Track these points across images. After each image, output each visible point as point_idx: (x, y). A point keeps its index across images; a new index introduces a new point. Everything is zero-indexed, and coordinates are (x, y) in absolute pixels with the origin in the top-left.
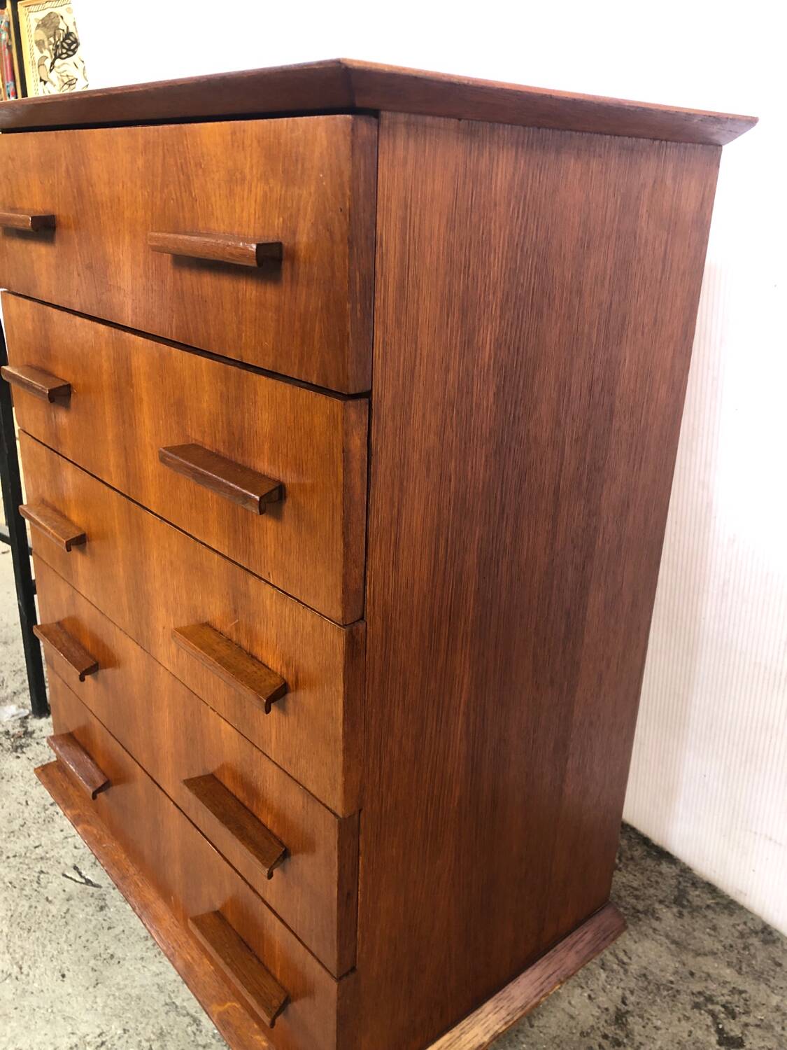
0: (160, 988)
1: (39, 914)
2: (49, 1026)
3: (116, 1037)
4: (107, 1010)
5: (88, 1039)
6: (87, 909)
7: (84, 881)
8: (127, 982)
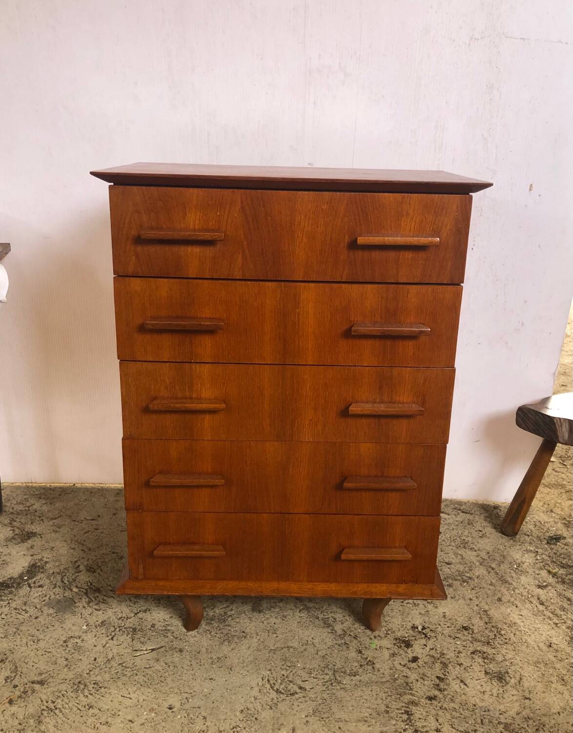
0: (258, 650)
1: (154, 674)
2: (238, 694)
3: (270, 675)
4: (251, 671)
5: (260, 684)
6: (174, 656)
7: (151, 651)
8: (241, 659)
